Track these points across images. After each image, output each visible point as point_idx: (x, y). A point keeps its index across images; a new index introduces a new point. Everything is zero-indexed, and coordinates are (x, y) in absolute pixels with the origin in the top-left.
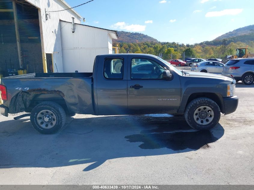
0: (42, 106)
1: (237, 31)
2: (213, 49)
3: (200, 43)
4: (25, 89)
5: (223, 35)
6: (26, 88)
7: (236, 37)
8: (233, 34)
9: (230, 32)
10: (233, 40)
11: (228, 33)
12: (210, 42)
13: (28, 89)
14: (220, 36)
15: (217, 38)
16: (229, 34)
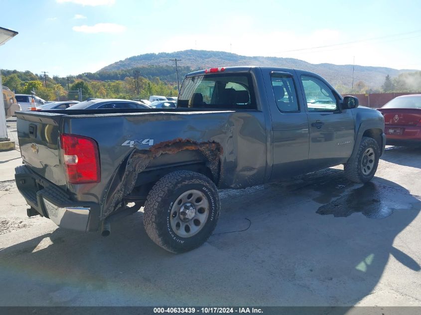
0: (186, 183)
1: (130, 61)
2: (104, 86)
3: (77, 75)
4: (144, 142)
5: (111, 65)
6: (146, 140)
7: (132, 69)
8: (125, 65)
9: (121, 61)
10: (128, 74)
11: (118, 62)
12: (94, 74)
13: (151, 143)
14: (107, 67)
15: (102, 69)
16: (120, 65)
